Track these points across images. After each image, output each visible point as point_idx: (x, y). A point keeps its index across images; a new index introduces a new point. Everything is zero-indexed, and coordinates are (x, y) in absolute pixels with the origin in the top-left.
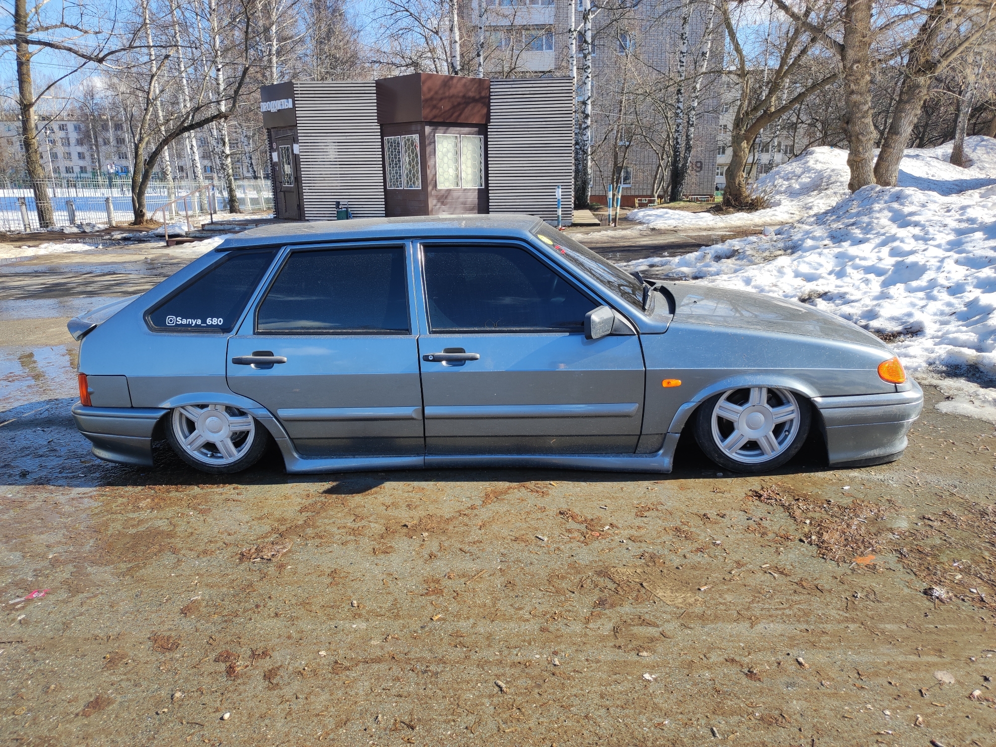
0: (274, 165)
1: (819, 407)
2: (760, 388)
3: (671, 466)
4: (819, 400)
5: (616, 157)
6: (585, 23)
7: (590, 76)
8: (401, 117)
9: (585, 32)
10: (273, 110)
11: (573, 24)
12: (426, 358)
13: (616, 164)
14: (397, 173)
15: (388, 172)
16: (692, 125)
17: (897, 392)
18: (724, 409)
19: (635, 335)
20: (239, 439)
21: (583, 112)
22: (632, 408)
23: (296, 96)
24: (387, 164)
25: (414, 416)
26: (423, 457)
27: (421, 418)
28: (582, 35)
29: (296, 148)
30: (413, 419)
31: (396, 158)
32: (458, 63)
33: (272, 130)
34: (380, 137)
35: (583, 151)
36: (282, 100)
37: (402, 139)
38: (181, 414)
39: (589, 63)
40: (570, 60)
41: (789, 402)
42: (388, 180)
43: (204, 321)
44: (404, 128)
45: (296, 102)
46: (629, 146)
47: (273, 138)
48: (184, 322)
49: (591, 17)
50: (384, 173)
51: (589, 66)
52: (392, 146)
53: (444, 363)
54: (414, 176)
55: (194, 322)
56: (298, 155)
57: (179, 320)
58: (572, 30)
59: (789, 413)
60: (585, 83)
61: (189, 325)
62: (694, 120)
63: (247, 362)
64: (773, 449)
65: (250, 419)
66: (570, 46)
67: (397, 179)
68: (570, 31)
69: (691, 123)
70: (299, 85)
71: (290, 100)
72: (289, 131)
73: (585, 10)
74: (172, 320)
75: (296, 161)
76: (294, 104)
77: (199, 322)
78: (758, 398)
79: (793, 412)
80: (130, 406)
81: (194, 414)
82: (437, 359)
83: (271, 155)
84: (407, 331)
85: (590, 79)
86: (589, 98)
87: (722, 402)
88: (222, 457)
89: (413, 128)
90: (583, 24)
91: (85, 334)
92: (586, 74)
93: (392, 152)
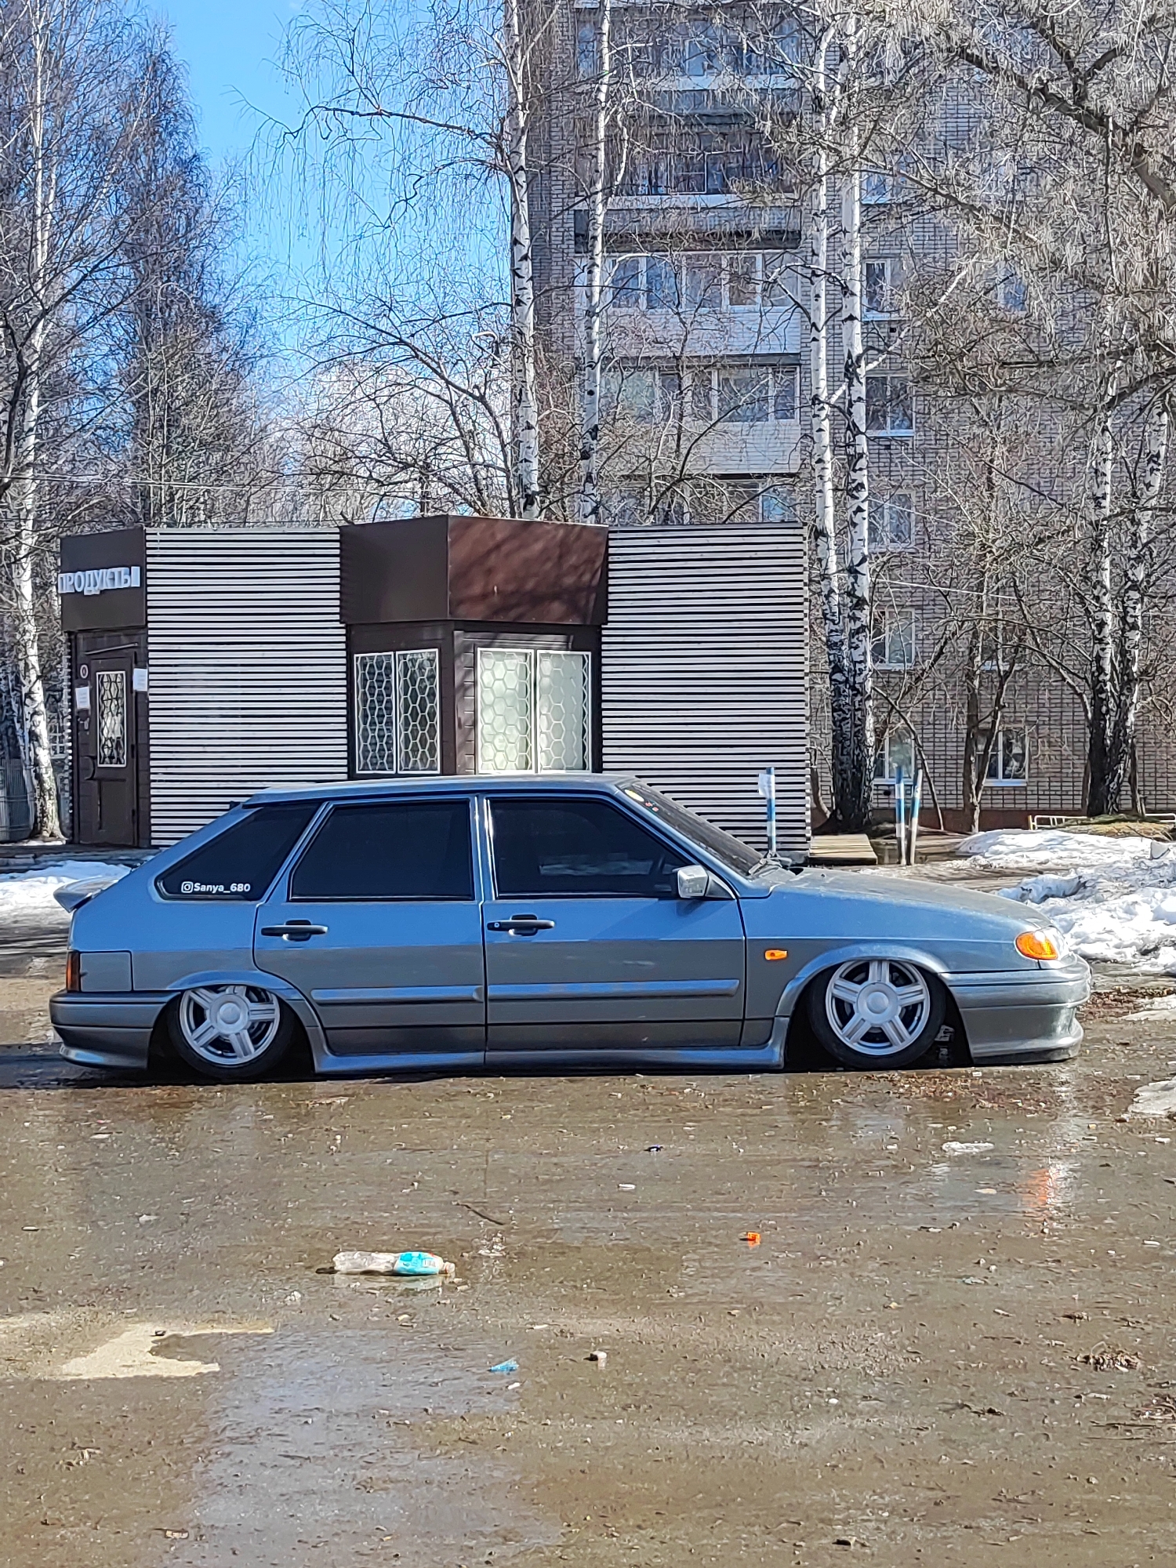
0: (77, 717)
1: (948, 984)
2: (880, 961)
3: (782, 1059)
4: (947, 976)
5: (973, 702)
6: (850, 385)
7: (865, 506)
8: (398, 608)
9: (851, 405)
10: (90, 590)
11: (823, 384)
12: (491, 927)
13: (973, 720)
14: (381, 737)
15: (358, 734)
16: (1134, 627)
17: (1040, 969)
18: (837, 987)
19: (732, 899)
20: (257, 1032)
21: (850, 594)
22: (731, 985)
23: (149, 560)
24: (358, 716)
25: (475, 996)
26: (482, 1053)
27: (483, 1000)
28: (844, 410)
29: (140, 679)
30: (472, 1001)
31: (380, 702)
32: (535, 476)
33: (80, 636)
34: (344, 654)
35: (853, 688)
36: (116, 570)
37: (396, 659)
38: (190, 999)
39: (862, 477)
40: (818, 467)
41: (916, 981)
42: (358, 752)
43: (227, 888)
44: (405, 635)
45: (149, 574)
46: (1007, 674)
47: (82, 654)
48: (204, 888)
49: (862, 371)
50: (351, 737)
51: (861, 485)
52: (371, 674)
53: (511, 932)
54: (423, 742)
55: (215, 889)
56: (145, 694)
57: (198, 887)
58: (823, 398)
59: (915, 991)
60: (855, 525)
61: (209, 893)
62: (1138, 613)
63: (278, 933)
64: (902, 1040)
65: (276, 1005)
66: (815, 436)
67: (382, 750)
68: (816, 399)
69: (1130, 620)
70: (159, 537)
71: (136, 570)
72: (124, 639)
73: (850, 356)
74: (187, 887)
75: (137, 708)
76: (143, 578)
77: (221, 888)
78: (879, 974)
79: (921, 992)
80: (129, 989)
81: (205, 999)
82: (504, 927)
83: (72, 694)
84: (471, 897)
85: (865, 514)
86: (863, 560)
87: (836, 978)
88: (235, 1057)
89: (426, 635)
90: (844, 387)
91: (78, 906)
92: (855, 504)
93: (372, 687)
